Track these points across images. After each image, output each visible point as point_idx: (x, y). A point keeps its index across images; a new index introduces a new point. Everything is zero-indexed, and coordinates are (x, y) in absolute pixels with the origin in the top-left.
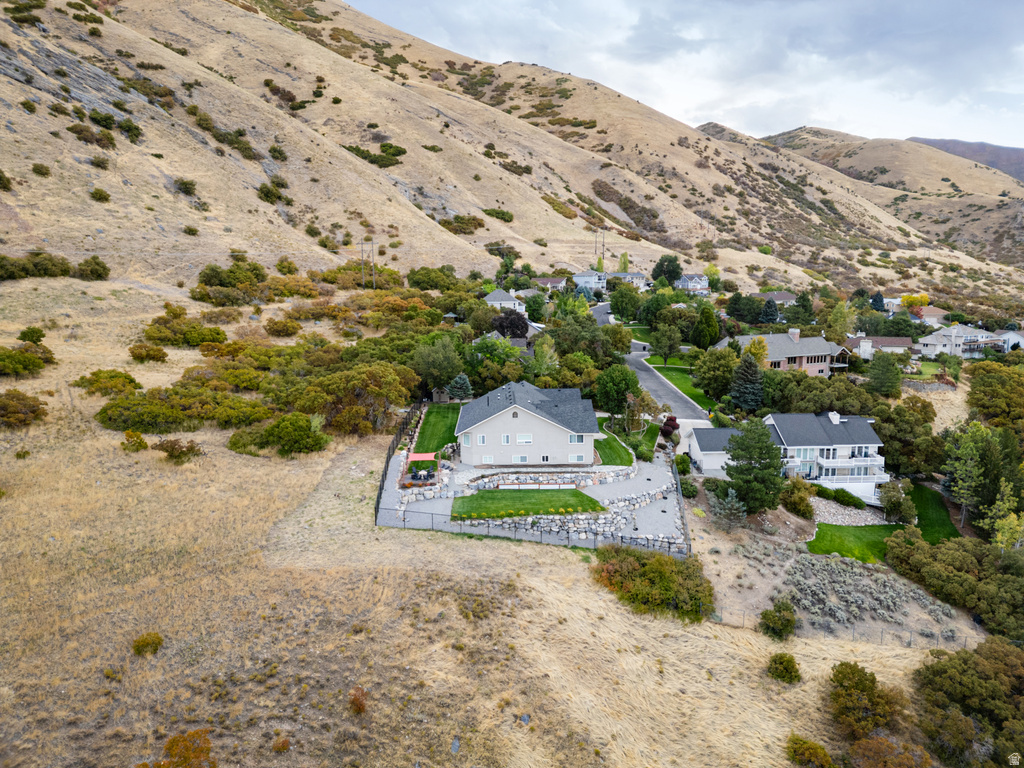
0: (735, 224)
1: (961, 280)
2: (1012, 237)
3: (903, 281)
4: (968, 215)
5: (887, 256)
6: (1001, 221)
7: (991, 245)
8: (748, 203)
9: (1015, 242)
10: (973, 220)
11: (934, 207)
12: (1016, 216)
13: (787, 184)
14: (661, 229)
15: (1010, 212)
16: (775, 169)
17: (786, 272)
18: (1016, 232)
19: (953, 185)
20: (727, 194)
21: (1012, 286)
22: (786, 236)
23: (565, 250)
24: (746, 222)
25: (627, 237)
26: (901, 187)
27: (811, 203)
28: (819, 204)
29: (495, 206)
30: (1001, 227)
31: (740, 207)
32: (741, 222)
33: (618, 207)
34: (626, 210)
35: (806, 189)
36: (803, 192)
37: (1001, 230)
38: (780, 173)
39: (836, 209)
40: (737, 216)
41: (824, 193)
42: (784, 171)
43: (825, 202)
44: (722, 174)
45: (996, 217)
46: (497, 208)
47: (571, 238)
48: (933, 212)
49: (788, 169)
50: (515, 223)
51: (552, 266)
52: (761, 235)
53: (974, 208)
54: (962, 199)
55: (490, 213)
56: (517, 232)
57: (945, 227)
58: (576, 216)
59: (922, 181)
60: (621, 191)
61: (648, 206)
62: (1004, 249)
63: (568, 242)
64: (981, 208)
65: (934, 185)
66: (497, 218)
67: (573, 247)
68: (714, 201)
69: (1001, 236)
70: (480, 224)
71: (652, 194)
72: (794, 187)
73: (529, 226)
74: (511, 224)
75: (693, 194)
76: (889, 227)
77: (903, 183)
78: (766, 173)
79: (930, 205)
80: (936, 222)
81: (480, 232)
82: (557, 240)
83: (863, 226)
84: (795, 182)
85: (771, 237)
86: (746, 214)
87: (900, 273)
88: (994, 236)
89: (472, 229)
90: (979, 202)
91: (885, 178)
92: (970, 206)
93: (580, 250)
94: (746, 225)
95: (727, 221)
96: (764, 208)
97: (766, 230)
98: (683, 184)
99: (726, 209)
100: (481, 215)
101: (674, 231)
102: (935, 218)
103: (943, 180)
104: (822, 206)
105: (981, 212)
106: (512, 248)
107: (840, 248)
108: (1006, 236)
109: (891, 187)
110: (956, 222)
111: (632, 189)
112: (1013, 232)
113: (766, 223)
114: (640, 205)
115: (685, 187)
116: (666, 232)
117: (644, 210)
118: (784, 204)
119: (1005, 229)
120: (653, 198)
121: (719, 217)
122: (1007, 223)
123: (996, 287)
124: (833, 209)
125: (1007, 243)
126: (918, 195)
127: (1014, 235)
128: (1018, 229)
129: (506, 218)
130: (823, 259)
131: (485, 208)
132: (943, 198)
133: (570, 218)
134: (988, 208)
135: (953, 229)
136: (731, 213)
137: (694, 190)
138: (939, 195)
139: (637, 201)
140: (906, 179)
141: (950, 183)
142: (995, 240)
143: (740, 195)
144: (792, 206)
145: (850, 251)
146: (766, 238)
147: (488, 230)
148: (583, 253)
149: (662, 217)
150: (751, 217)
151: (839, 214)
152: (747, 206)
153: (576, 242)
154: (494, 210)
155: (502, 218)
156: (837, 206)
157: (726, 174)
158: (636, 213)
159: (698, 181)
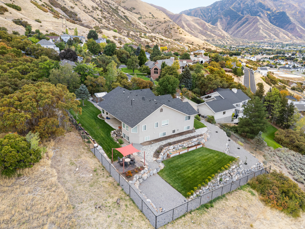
0: (102, 21)
1: (165, 43)
2: (168, 31)
3: (152, 43)
4: (158, 24)
5: (146, 35)
6: (165, 26)
7: (164, 33)
8: (104, 14)
9: (169, 33)
10: (159, 26)
11: (149, 21)
12: (169, 25)
13: (113, 9)
14: (80, 21)
15: (167, 24)
16: (108, 3)
17: (124, 38)
18: (169, 30)
19: (152, 15)
20: (97, 10)
21: (176, 45)
22: (118, 26)
23: (50, 25)
24: (105, 21)
25: (70, 22)
26: (139, 14)
27: (121, 16)
28: (123, 17)
29: (11, 3)
30: (166, 28)
31: (102, 15)
32: (104, 20)
33: (61, 10)
34: (64, 11)
35: (119, 11)
36: (118, 12)
37: (166, 29)
38: (110, 5)
39: (128, 19)
40: (102, 19)
41: (124, 13)
42: (111, 4)
43: (125, 16)
44: (93, 2)
45: (164, 25)
46: (12, 4)
47: (50, 20)
48: (149, 23)
49: (112, 4)
50: (23, 11)
51: (47, 31)
52: (111, 25)
53: (159, 22)
54: (156, 19)
55: (9, 5)
56: (25, 16)
57: (152, 27)
58: (48, 11)
59: (145, 13)
60: (61, 4)
61: (73, 11)
62: (167, 35)
63: (49, 22)
64: (160, 22)
65: (148, 15)
66: (13, 8)
67: (53, 24)
68: (93, 12)
69: (166, 31)
70: (6, 10)
71: (73, 6)
72: (115, 10)
73: (30, 14)
74: (21, 12)
75: (86, 9)
76: (143, 26)
77: (139, 13)
78: (106, 4)
79: (148, 20)
80: (150, 26)
81: (6, 13)
82: (45, 21)
83: (137, 25)
84: (115, 8)
85: (114, 26)
86: (105, 18)
87: (151, 40)
88: (164, 31)
89: (3, 12)
90: (160, 21)
91: (134, 11)
92: (158, 21)
93: (56, 25)
94: (105, 22)
95: (99, 20)
96: (109, 16)
97: (112, 24)
98: (81, 4)
99: (98, 15)
100: (5, 6)
101: (85, 21)
102: (149, 25)
103: (150, 13)
104: (124, 17)
105: (160, 23)
106: (26, 22)
107: (134, 32)
108: (167, 31)
109: (137, 14)
110: (155, 26)
111: (65, 3)
112: (168, 30)
113: (111, 22)
114: (70, 10)
115: (82, 5)
116: (82, 22)
117: (71, 12)
118: (114, 16)
119: (167, 29)
120: (74, 8)
121: (96, 18)
122: (167, 27)
123: (173, 45)
124: (127, 19)
125: (167, 33)
126: (144, 17)
127: (169, 31)
128: (169, 29)
129: (18, 9)
130: (131, 35)
131: (5, 3)
132: (151, 18)
133: (46, 12)
134: (162, 22)
135: (154, 28)
136: (100, 17)
137: (85, 7)
138: (150, 18)
139: (68, 8)
140: (140, 12)
141: (151, 14)
142: (165, 32)
143: (101, 11)
144: (117, 17)
145: (137, 33)
146: (113, 27)
147: (11, 13)
148: (58, 27)
149: (79, 16)
150: (107, 19)
151: (129, 21)
152: (104, 15)
153: (53, 22)
154: (10, 4)
155: (16, 9)
156: (128, 18)
157: (94, 2)
158: (69, 13)
159: (86, 4)
